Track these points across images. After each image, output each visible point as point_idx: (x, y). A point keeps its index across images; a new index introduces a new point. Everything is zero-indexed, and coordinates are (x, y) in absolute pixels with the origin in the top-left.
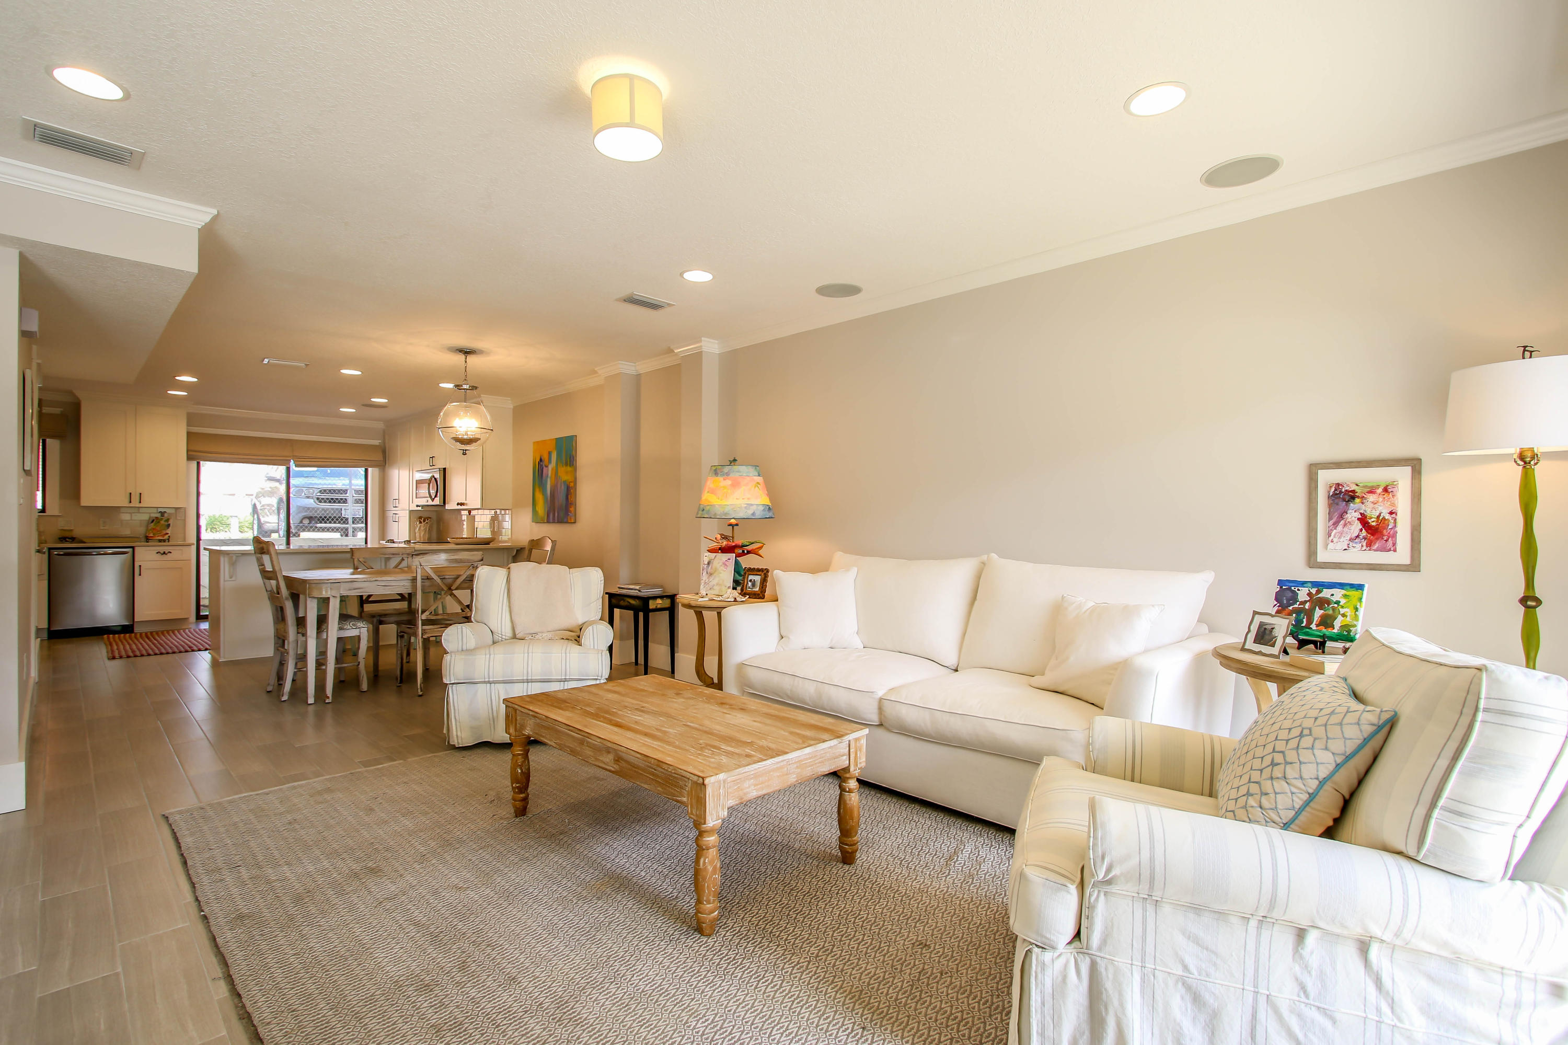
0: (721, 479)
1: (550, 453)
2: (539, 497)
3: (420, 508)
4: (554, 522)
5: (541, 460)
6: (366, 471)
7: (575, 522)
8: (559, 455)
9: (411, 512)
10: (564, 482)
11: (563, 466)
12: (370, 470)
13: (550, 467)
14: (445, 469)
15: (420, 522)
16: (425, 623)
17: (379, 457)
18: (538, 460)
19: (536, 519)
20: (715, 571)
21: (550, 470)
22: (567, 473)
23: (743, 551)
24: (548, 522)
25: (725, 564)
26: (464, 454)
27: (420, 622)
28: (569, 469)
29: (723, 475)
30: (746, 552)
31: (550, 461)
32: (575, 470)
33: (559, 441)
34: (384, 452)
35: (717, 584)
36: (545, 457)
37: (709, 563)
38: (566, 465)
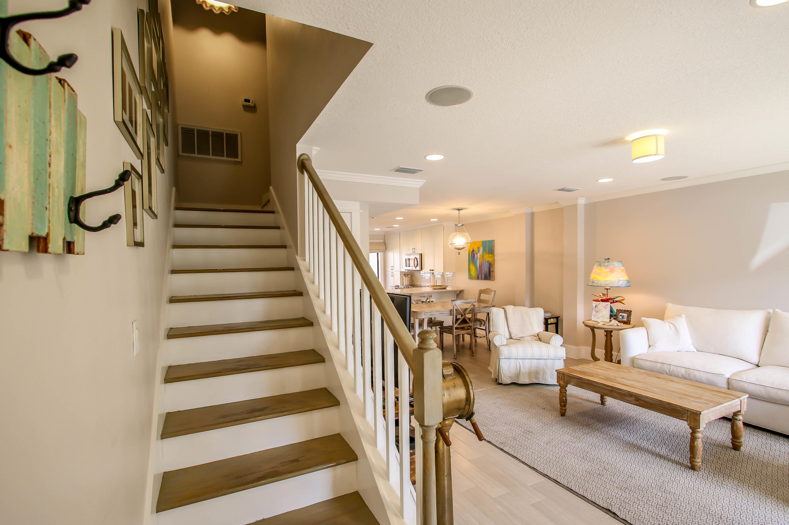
0: (604, 268)
1: (479, 248)
2: (472, 268)
3: (407, 271)
4: (482, 279)
5: (473, 251)
6: (378, 254)
7: (494, 280)
8: (484, 250)
9: (401, 272)
10: (488, 262)
11: (487, 254)
12: (379, 253)
13: (479, 254)
14: (421, 254)
15: (406, 277)
16: (456, 328)
17: (383, 247)
18: (471, 250)
19: (471, 277)
20: (600, 310)
21: (479, 255)
22: (489, 257)
23: (614, 301)
24: (478, 279)
25: (604, 307)
26: (459, 254)
27: (454, 328)
28: (490, 255)
29: (605, 266)
30: (615, 301)
31: (479, 251)
32: (494, 256)
33: (484, 243)
34: (385, 244)
35: (601, 316)
36: (476, 249)
37: (596, 307)
38: (489, 253)
